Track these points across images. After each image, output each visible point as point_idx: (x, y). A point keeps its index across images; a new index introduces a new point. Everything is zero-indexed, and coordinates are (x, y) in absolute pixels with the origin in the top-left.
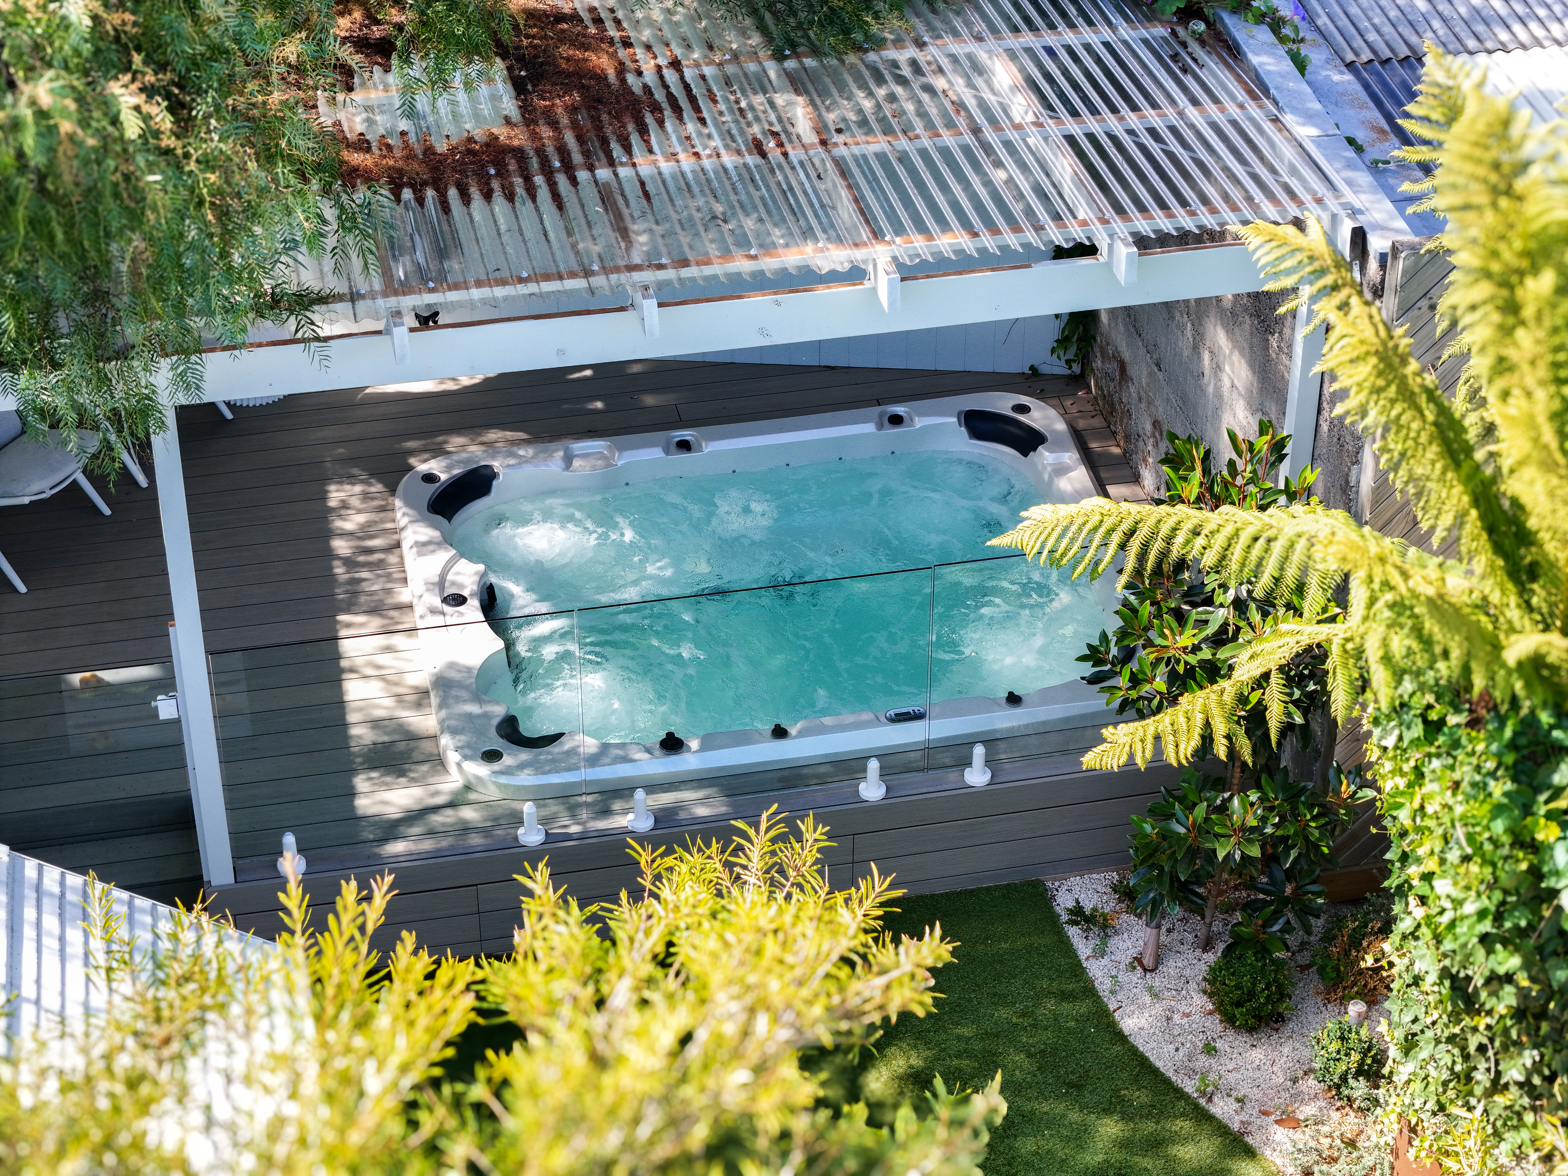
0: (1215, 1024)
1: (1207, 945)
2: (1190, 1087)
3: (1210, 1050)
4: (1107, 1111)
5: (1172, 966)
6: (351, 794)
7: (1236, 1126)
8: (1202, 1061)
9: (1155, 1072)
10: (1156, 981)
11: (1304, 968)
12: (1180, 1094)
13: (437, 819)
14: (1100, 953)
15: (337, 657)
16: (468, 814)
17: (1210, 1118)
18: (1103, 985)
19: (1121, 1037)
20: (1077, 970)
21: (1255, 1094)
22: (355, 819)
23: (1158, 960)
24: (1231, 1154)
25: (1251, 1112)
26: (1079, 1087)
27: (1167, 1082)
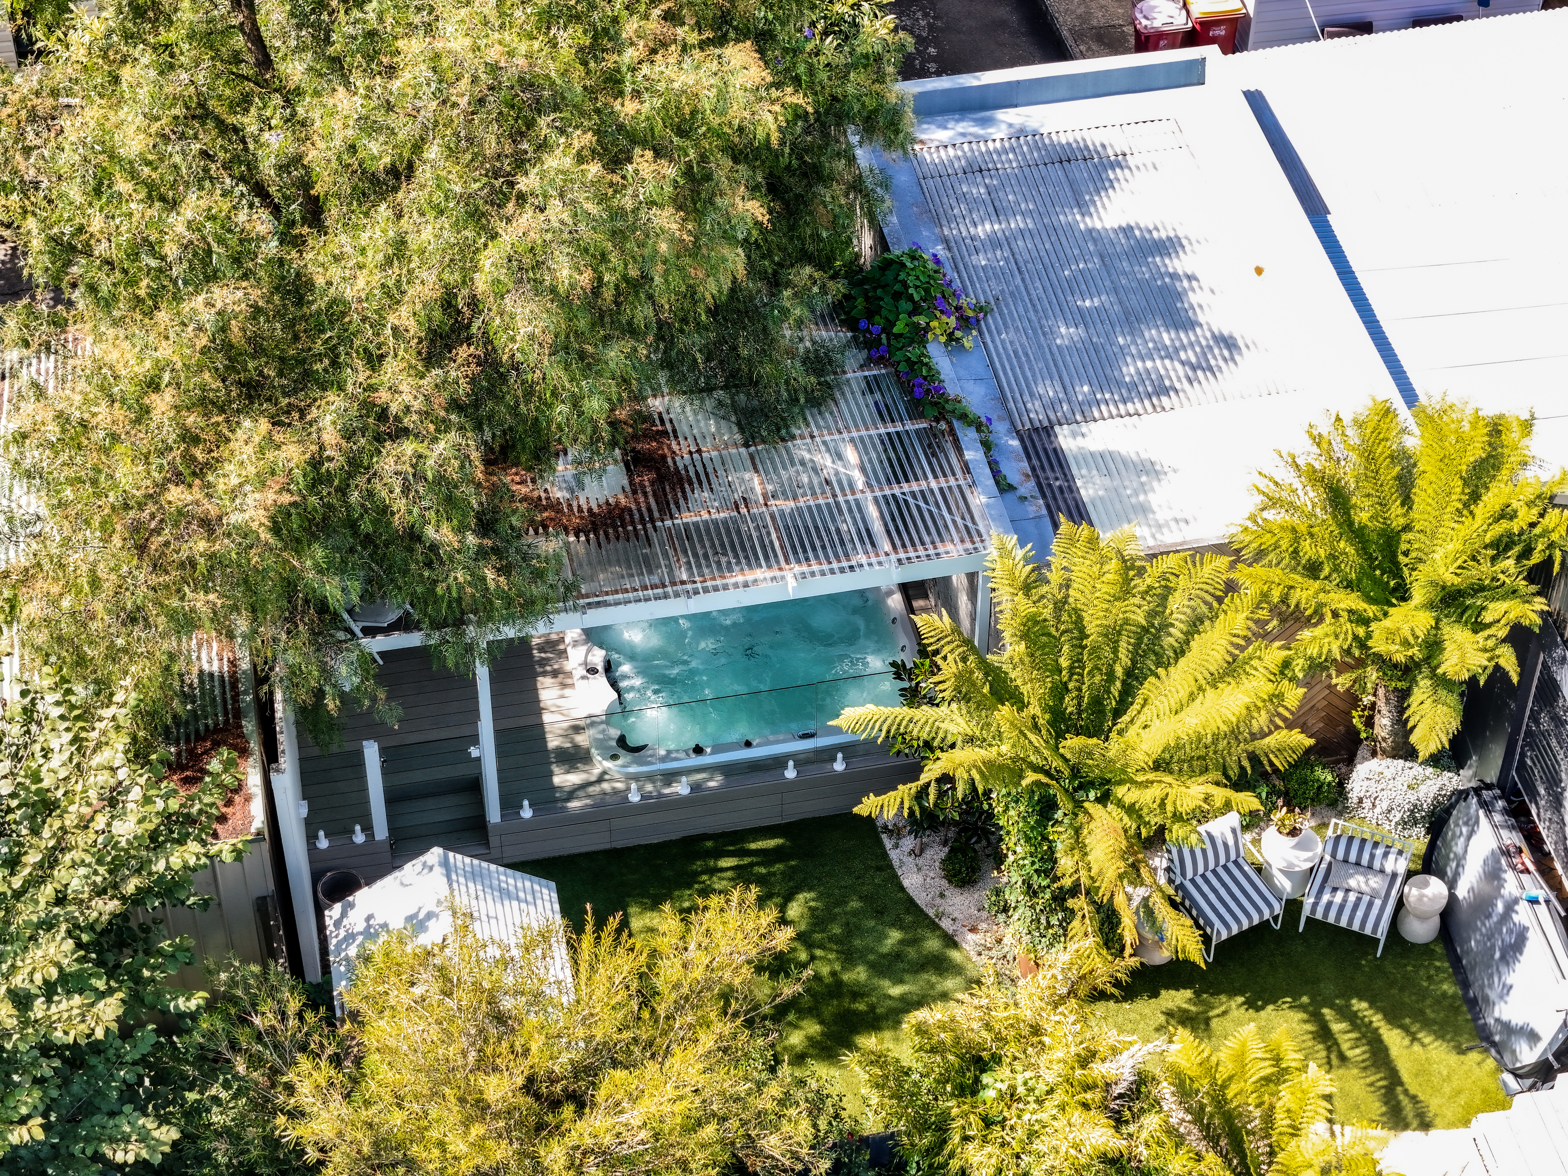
0: (944, 882)
1: (945, 844)
2: (931, 913)
3: (942, 896)
4: (893, 925)
5: (929, 853)
6: (551, 774)
7: (950, 932)
8: (938, 901)
9: (916, 906)
10: (920, 861)
11: (988, 856)
12: (927, 916)
13: (591, 789)
14: (896, 846)
15: (538, 701)
16: (606, 786)
17: (939, 927)
18: (896, 863)
19: (902, 889)
20: (885, 855)
21: (960, 916)
22: (554, 788)
23: (922, 851)
24: (947, 946)
25: (958, 925)
26: (882, 913)
27: (922, 911)
